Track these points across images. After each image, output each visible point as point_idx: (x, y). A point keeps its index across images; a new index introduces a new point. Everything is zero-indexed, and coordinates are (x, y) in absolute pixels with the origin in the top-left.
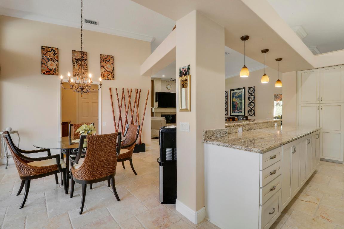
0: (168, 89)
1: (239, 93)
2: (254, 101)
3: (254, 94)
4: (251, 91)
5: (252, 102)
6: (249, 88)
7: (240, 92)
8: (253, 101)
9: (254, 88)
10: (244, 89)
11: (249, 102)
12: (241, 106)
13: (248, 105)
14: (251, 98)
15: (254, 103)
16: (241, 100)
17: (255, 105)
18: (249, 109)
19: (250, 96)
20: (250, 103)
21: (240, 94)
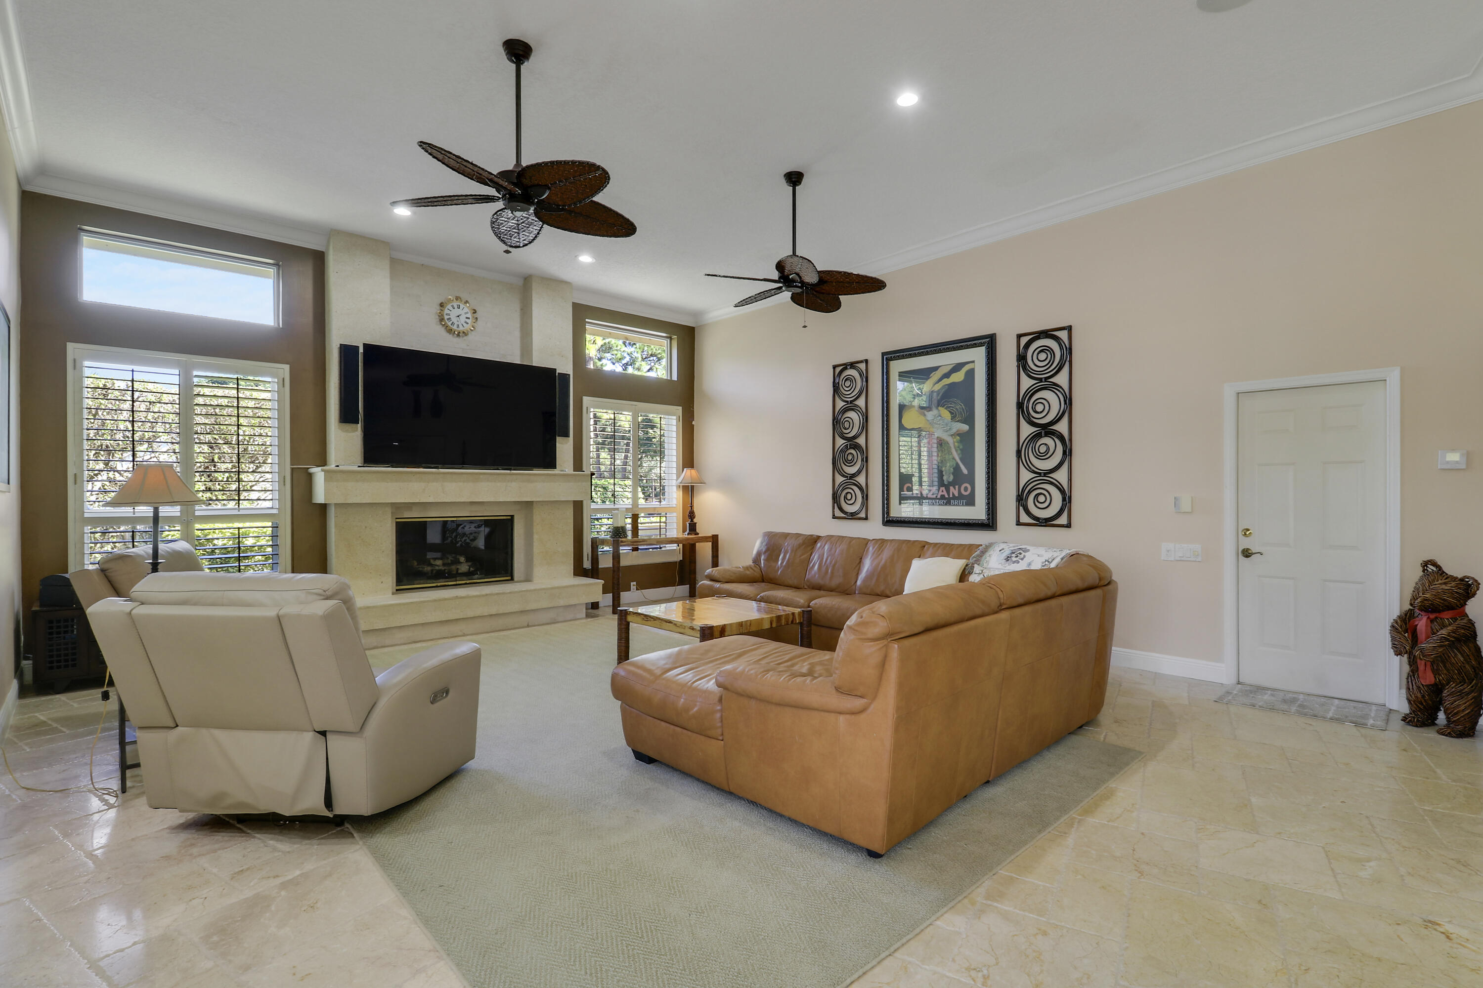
0: (450, 331)
1: (947, 375)
2: (1062, 427)
3: (1061, 379)
4: (1043, 356)
5: (1046, 430)
6: (1024, 341)
7: (957, 367)
8: (1053, 423)
9: (1063, 335)
10: (990, 342)
11: (1027, 430)
12: (968, 457)
13: (1019, 452)
14: (1039, 408)
15: (1061, 438)
16: (969, 419)
17: (1068, 453)
18: (1026, 476)
19: (1031, 392)
20: (1036, 437)
21: (958, 377)
